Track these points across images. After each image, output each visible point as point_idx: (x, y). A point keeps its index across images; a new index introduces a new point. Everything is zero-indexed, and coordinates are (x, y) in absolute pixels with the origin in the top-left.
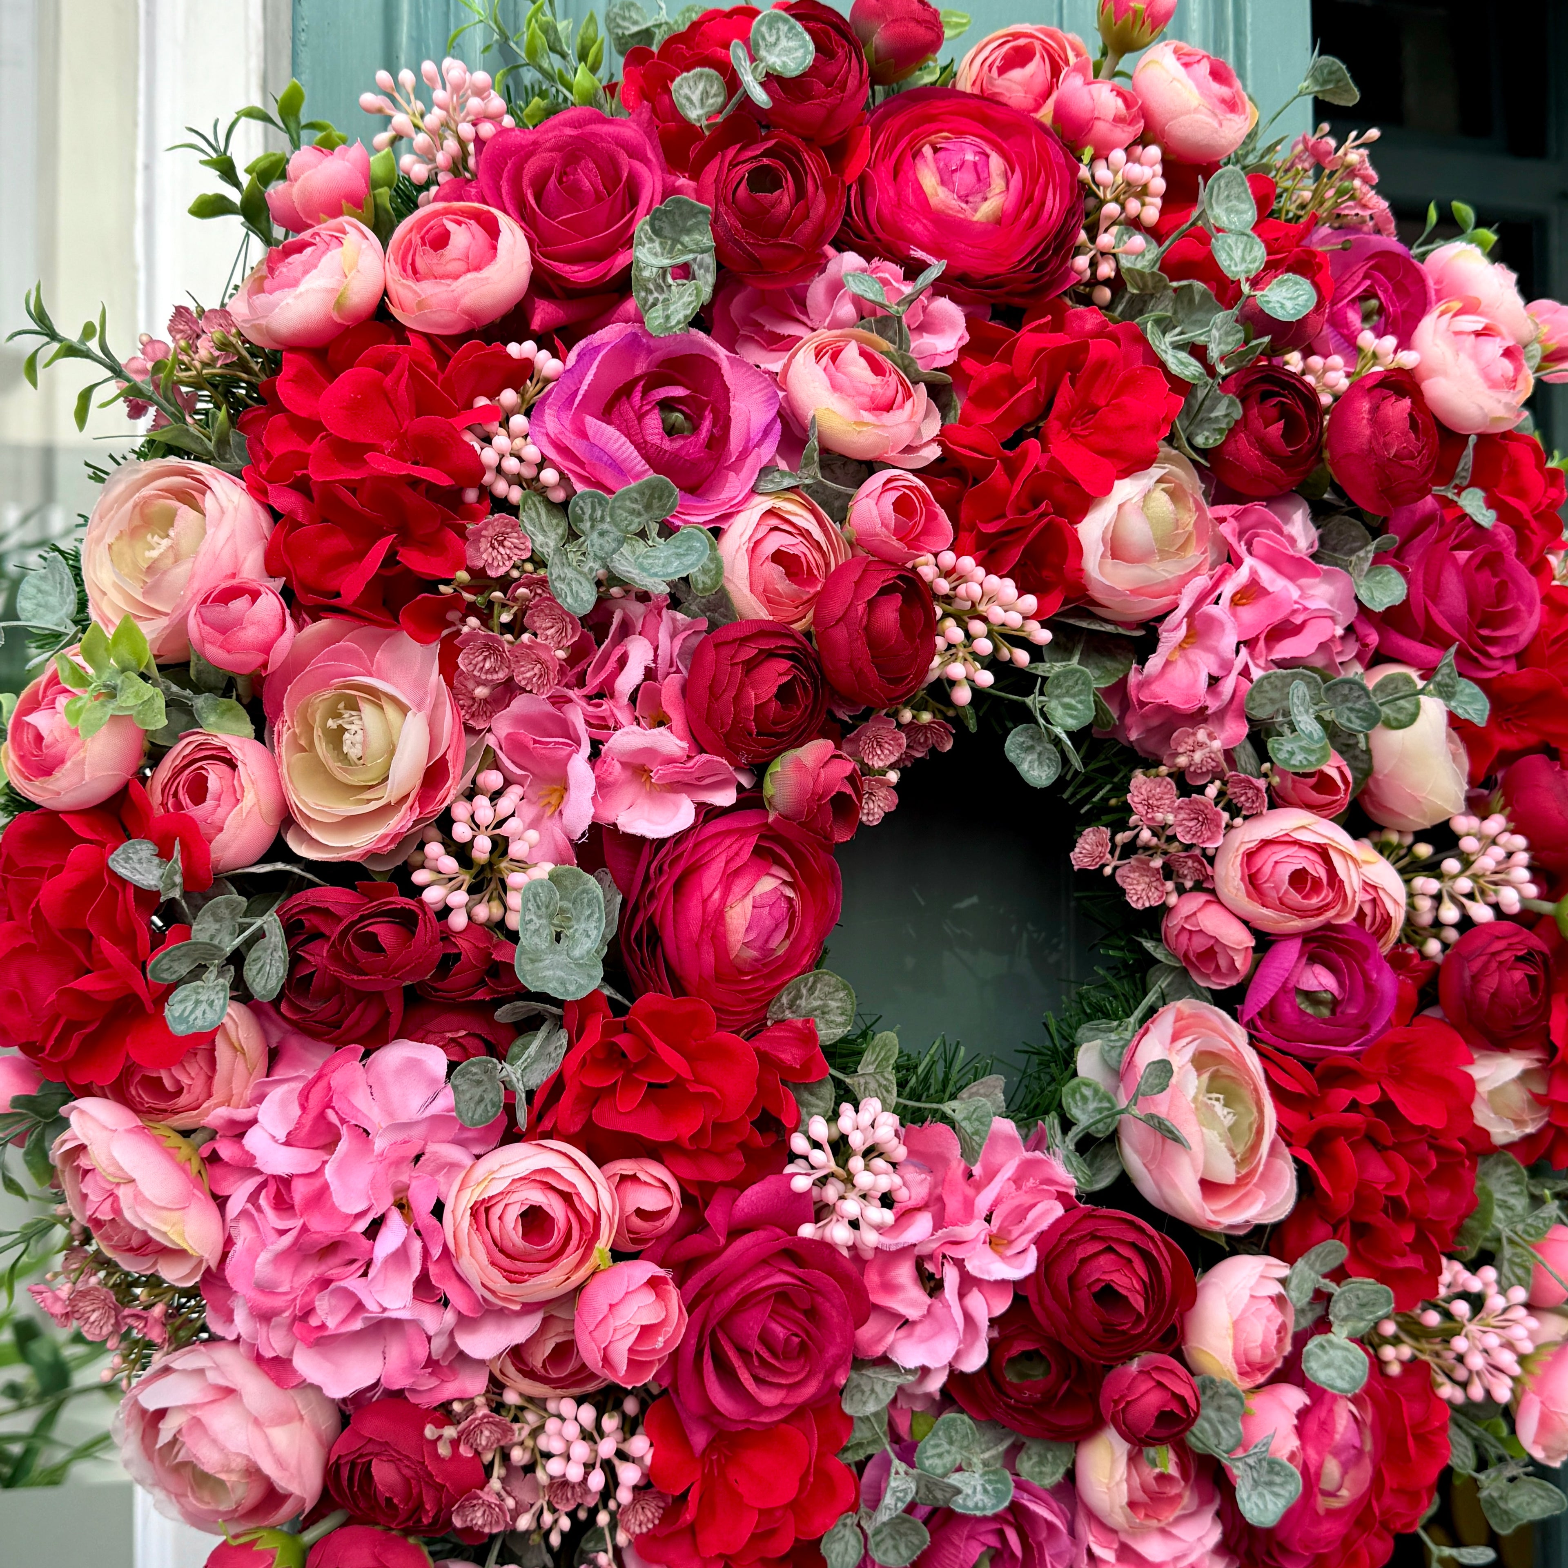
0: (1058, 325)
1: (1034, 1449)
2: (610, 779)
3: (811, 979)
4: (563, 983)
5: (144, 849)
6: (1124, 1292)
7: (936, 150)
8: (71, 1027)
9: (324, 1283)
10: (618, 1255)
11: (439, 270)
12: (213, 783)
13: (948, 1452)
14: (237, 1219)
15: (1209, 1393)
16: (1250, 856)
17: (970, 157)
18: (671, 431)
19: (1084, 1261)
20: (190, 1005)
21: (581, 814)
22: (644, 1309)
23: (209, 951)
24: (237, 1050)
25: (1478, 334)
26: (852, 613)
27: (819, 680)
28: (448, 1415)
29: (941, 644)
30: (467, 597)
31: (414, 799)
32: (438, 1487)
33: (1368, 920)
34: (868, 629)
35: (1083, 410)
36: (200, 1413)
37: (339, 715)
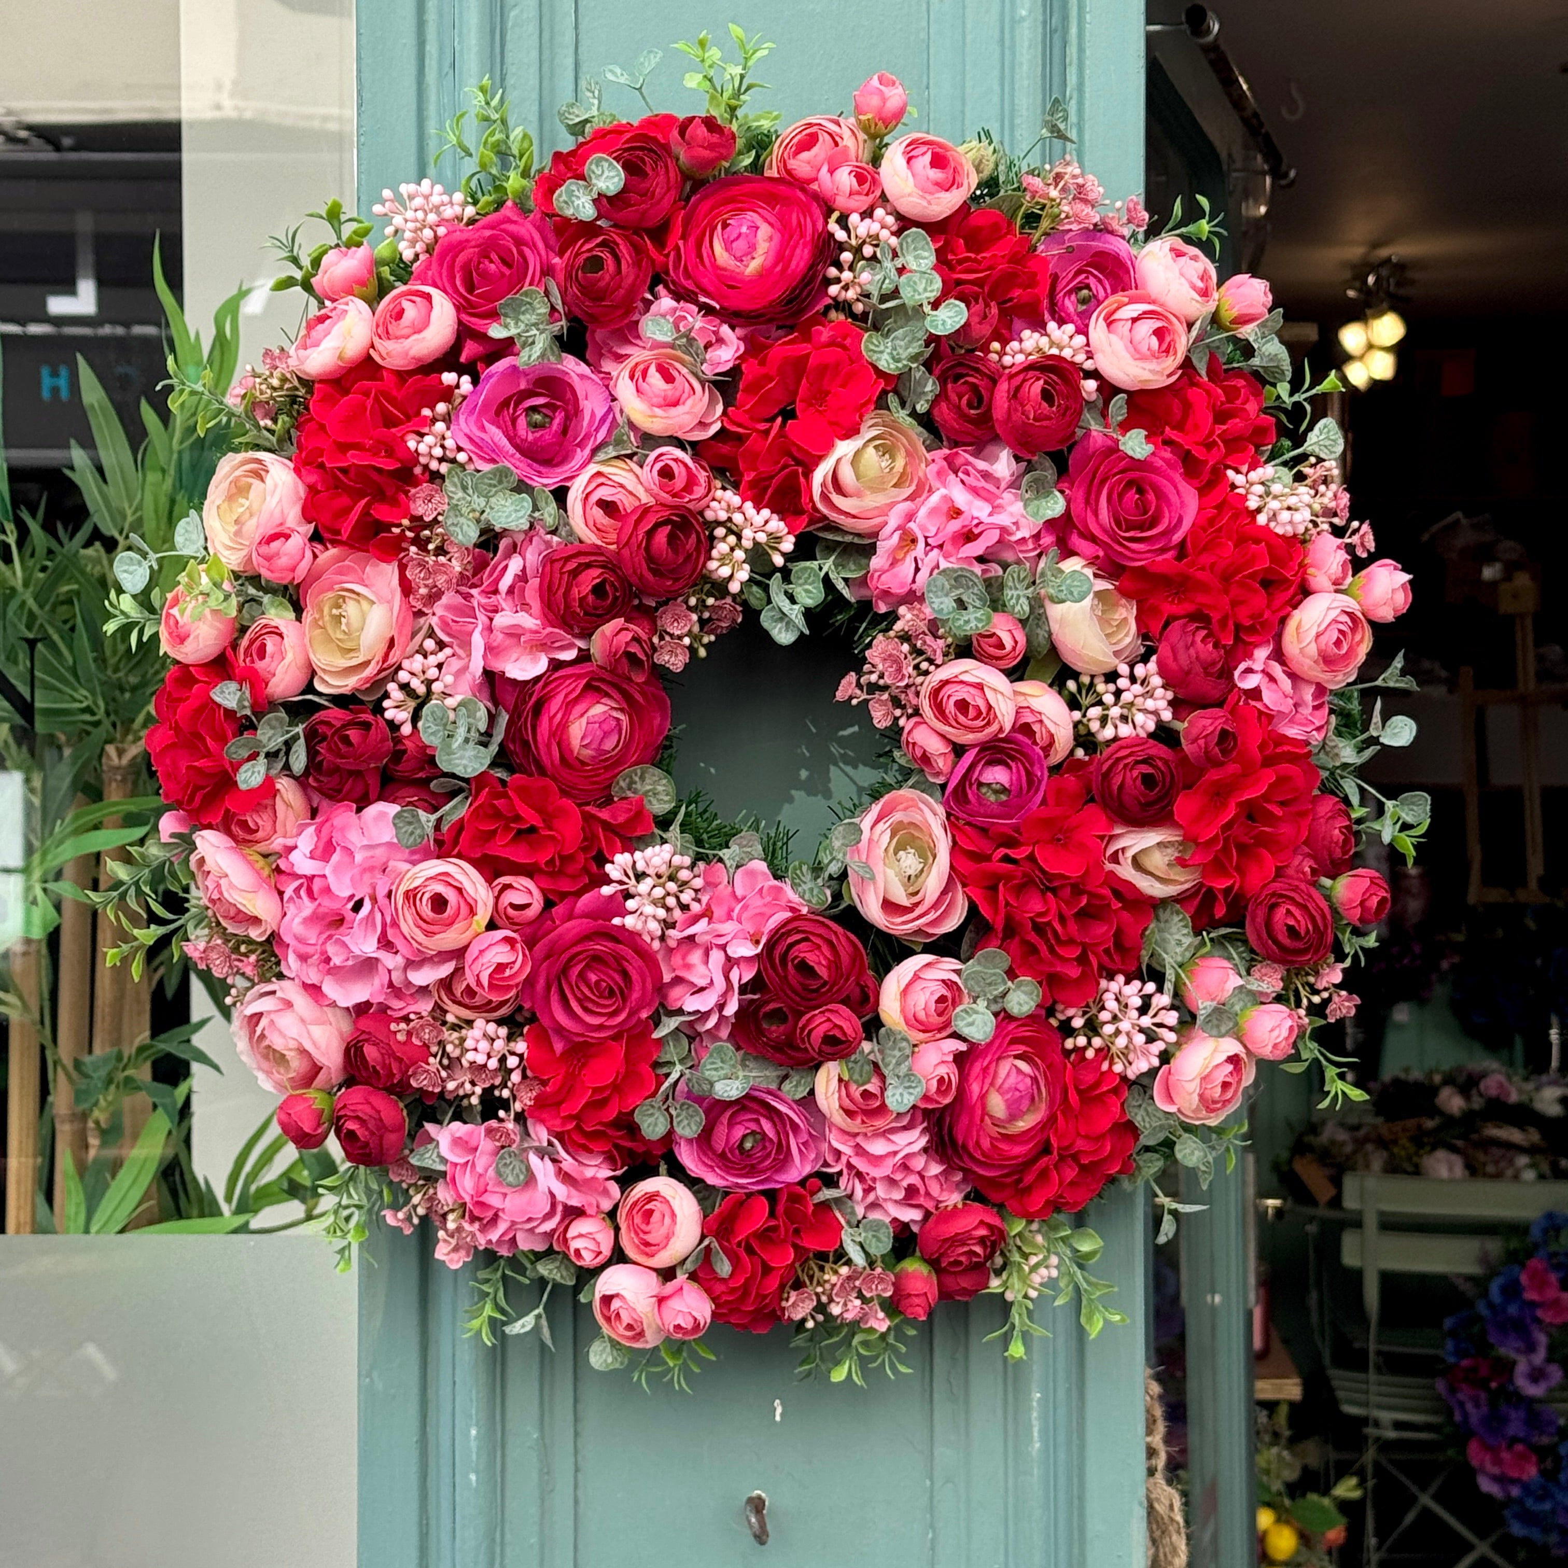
0: (807, 336)
1: (795, 1078)
2: (495, 644)
3: (639, 771)
4: (465, 767)
5: (232, 686)
6: (814, 964)
7: (725, 226)
8: (197, 788)
9: (330, 937)
10: (492, 926)
11: (399, 333)
12: (270, 648)
13: (723, 1069)
14: (288, 901)
16: (936, 692)
17: (744, 229)
18: (533, 427)
19: (790, 945)
20: (247, 775)
21: (477, 665)
22: (501, 954)
23: (259, 743)
24: (288, 805)
25: (1134, 320)
26: (634, 540)
27: (623, 580)
28: (406, 1019)
29: (715, 553)
30: (410, 534)
31: (379, 657)
32: (400, 1060)
33: (1038, 736)
34: (647, 549)
35: (819, 396)
36: (273, 1016)
37: (339, 607)
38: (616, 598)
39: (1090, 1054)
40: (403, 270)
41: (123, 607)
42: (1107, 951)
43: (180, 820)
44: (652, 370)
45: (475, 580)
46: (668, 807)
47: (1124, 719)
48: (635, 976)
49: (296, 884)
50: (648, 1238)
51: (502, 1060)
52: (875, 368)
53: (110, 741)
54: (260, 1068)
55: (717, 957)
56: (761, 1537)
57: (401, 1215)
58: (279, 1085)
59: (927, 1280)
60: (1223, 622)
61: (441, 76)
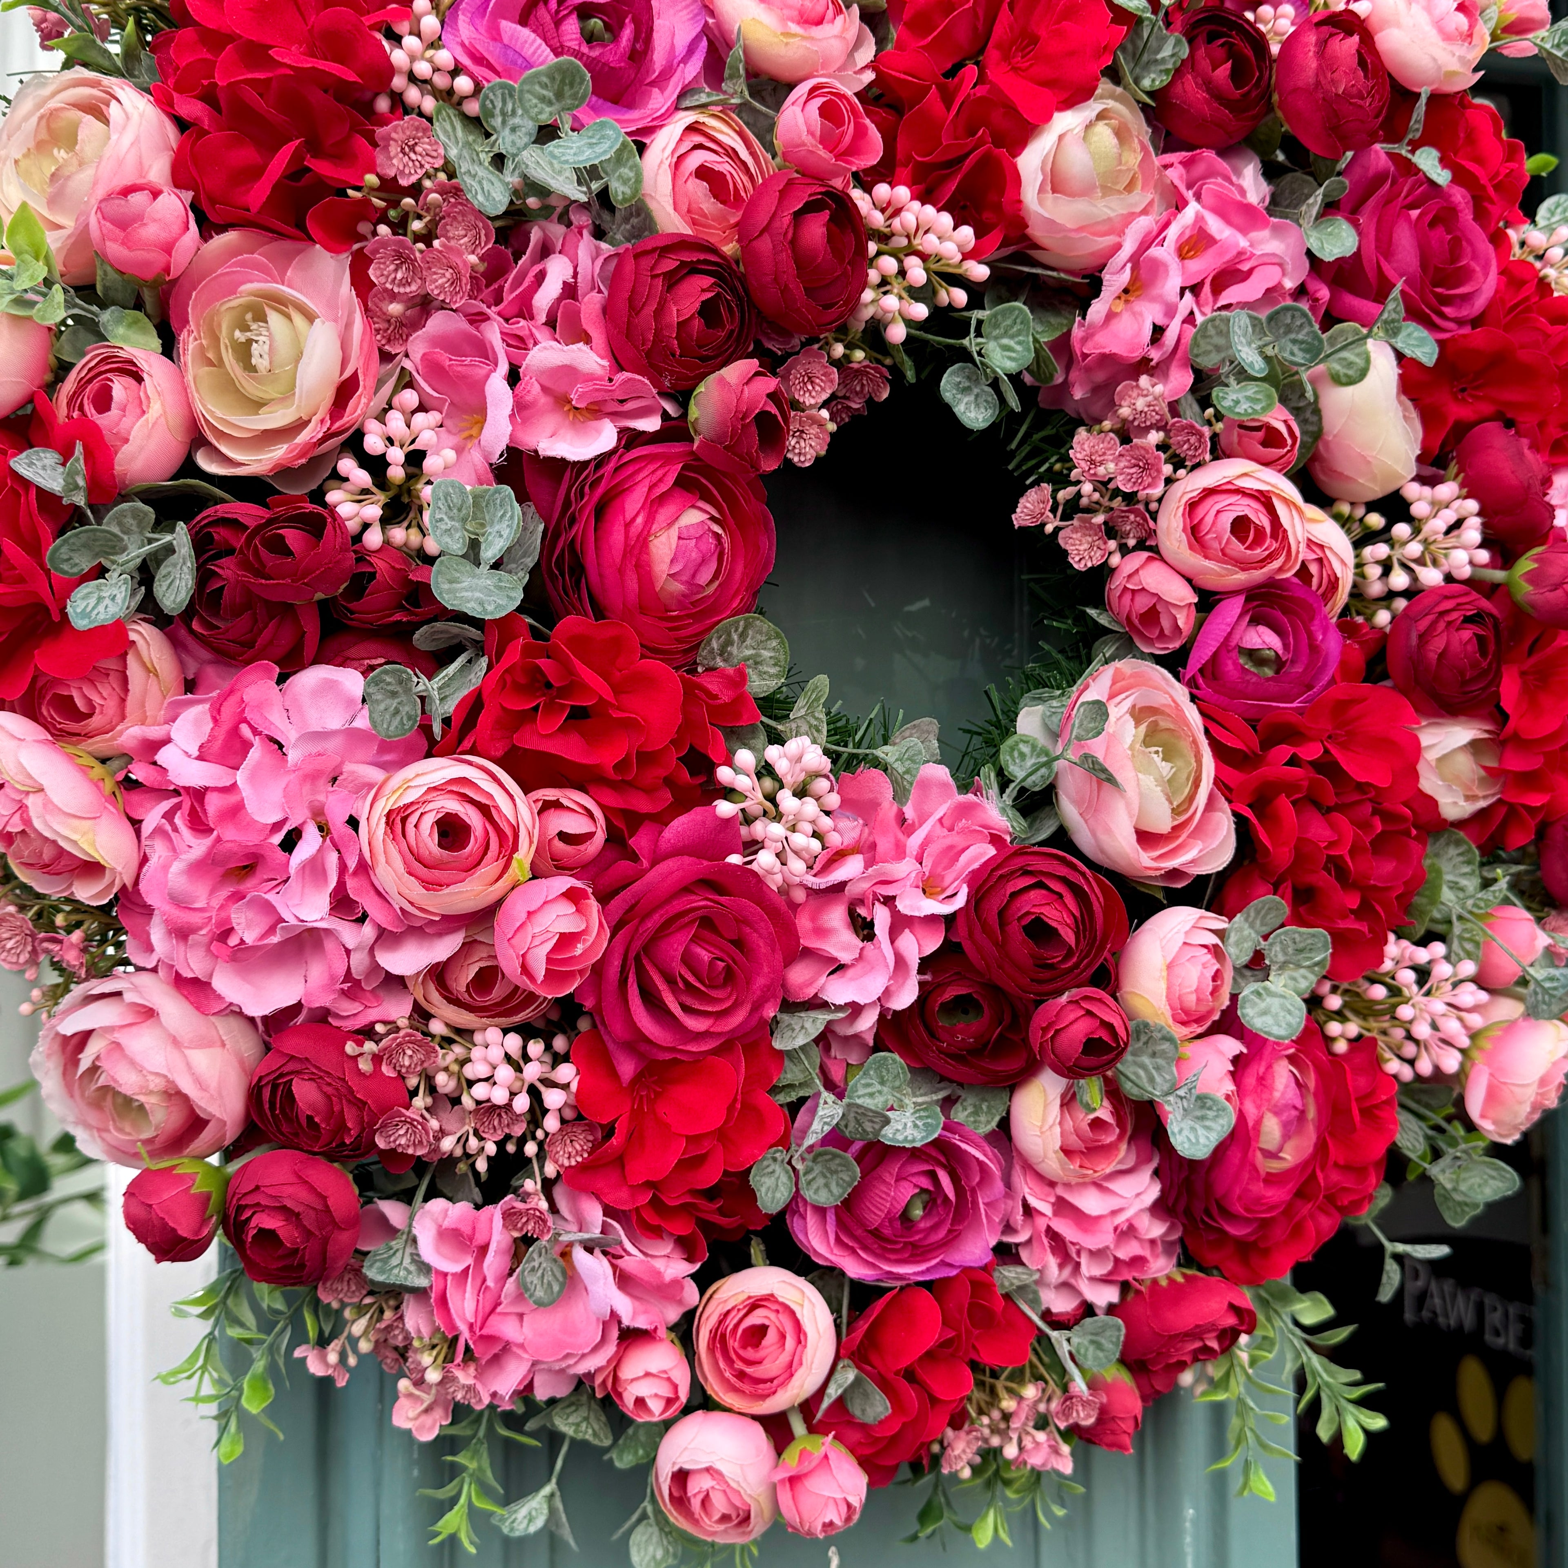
1: (970, 1100)
2: (529, 398)
3: (742, 623)
4: (481, 604)
5: (48, 456)
6: (1054, 924)
9: (238, 897)
12: (118, 394)
13: (880, 1092)
14: (151, 836)
15: (1143, 1038)
16: (1192, 506)
18: (590, 38)
19: (1014, 895)
20: (92, 601)
21: (496, 439)
22: (562, 919)
24: (149, 670)
26: (777, 224)
28: (367, 1033)
29: (874, 276)
30: (376, 201)
31: (323, 411)
32: (360, 1104)
33: (1315, 581)
34: (794, 242)
35: (1027, 41)
36: (118, 1036)
37: (246, 328)
39: (1341, 1047)
45: (490, 291)
46: (776, 684)
48: (763, 949)
50: (754, 1371)
51: (535, 1095)
55: (880, 916)
57: (329, 1355)
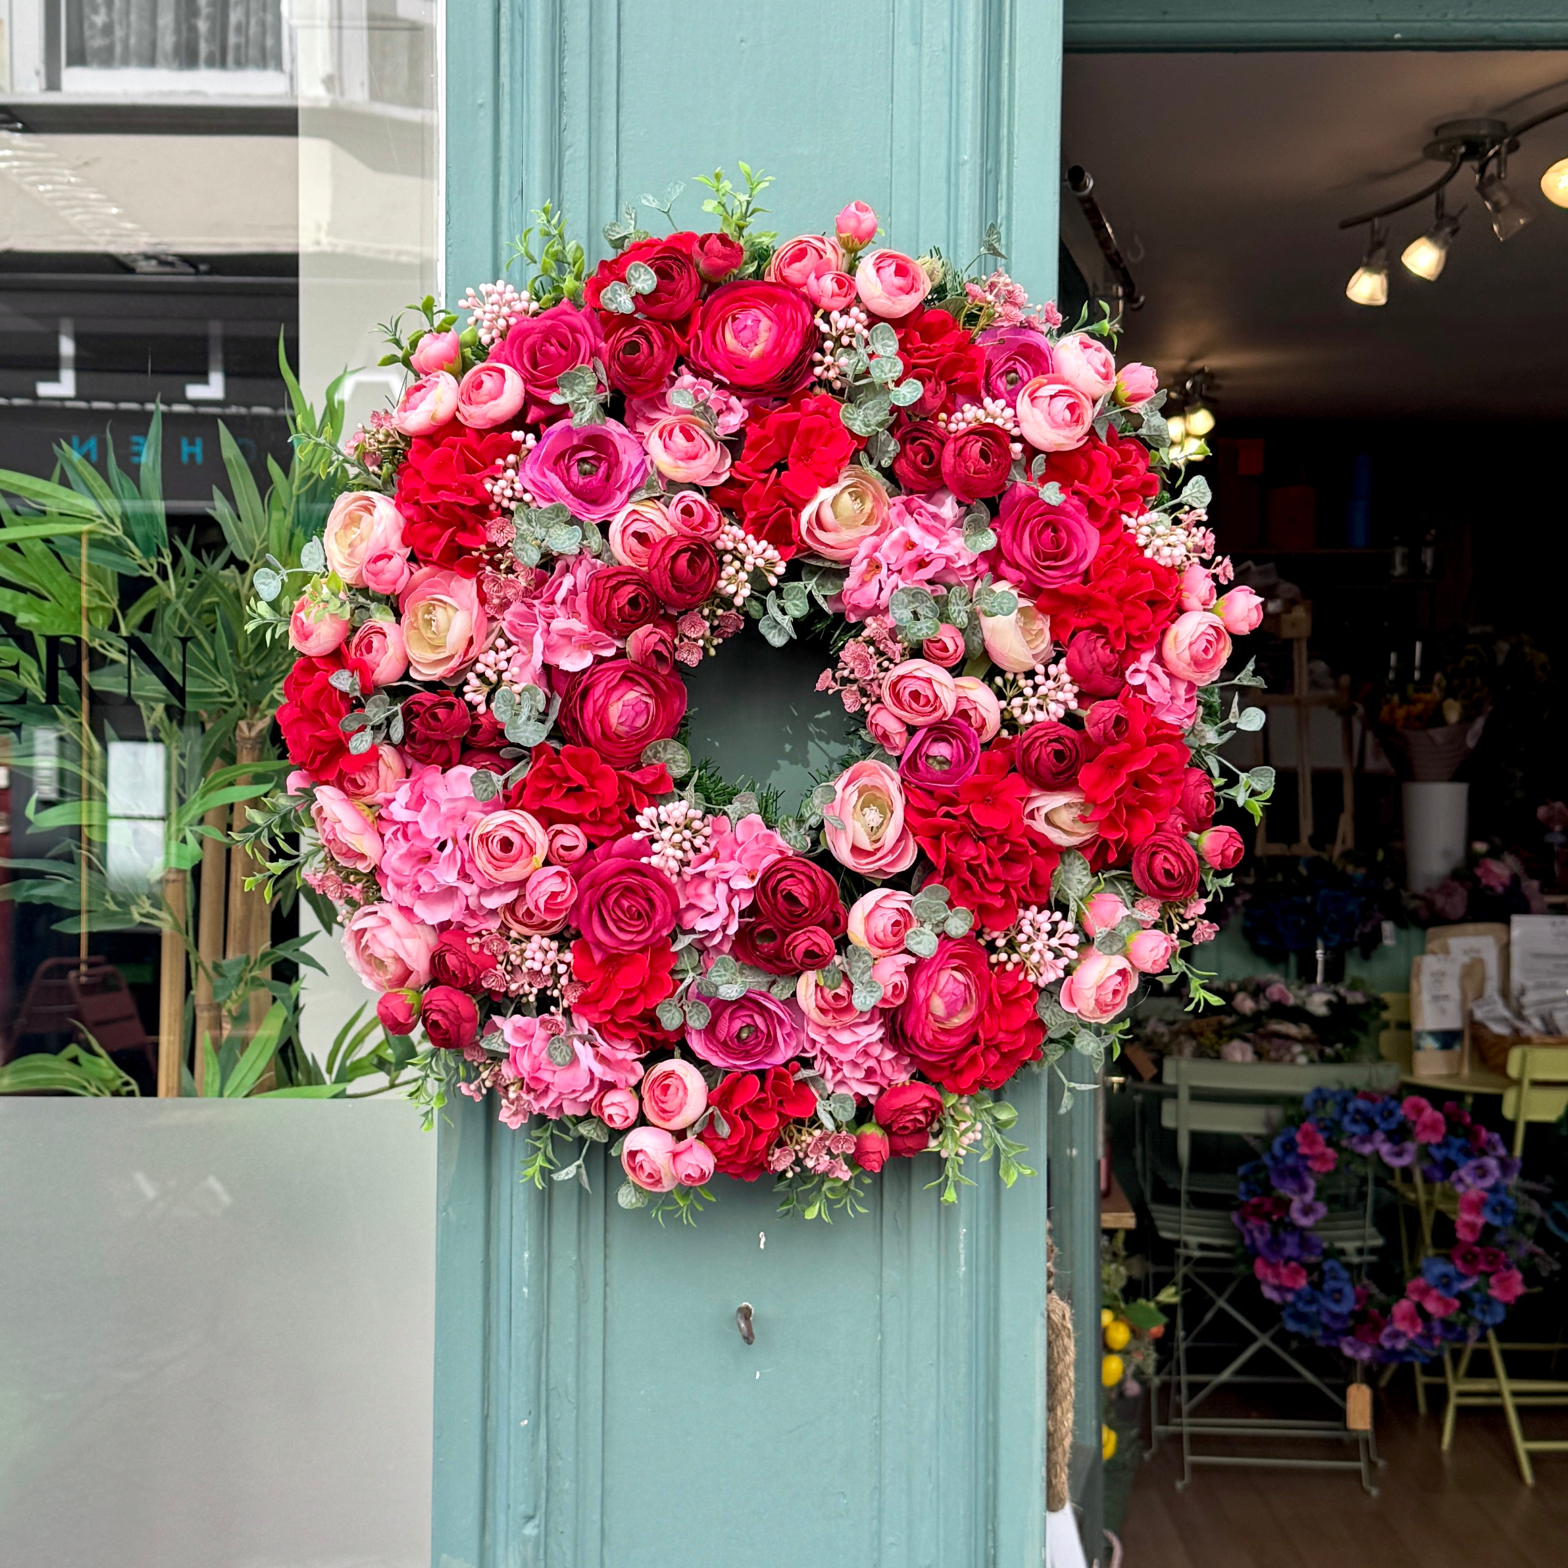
0: (796, 407)
1: (781, 983)
2: (552, 643)
3: (663, 743)
4: (527, 739)
5: (346, 674)
6: (796, 895)
7: (734, 319)
8: (317, 753)
9: (420, 870)
10: (547, 863)
11: (479, 400)
12: (375, 644)
13: (721, 976)
14: (388, 842)
16: (894, 685)
17: (749, 322)
18: (583, 474)
19: (780, 880)
20: (359, 742)
21: (537, 659)
22: (554, 885)
23: (368, 719)
24: (389, 767)
25: (1052, 397)
26: (661, 563)
27: (653, 595)
28: (479, 935)
29: (724, 574)
30: (486, 557)
31: (461, 652)
32: (474, 966)
33: (973, 720)
34: (671, 570)
35: (807, 452)
36: (375, 931)
37: (430, 613)
38: (646, 609)
39: (1010, 967)
40: (481, 351)
41: (260, 611)
42: (1024, 888)
43: (303, 778)
44: (677, 431)
45: (536, 593)
46: (685, 771)
47: (1040, 707)
48: (658, 903)
49: (394, 828)
50: (666, 1107)
51: (554, 967)
52: (850, 431)
53: (242, 718)
54: (365, 972)
55: (722, 888)
56: (749, 1338)
57: (472, 1087)
58: (379, 985)
59: (882, 1141)
60: (1118, 633)
61: (511, 201)
